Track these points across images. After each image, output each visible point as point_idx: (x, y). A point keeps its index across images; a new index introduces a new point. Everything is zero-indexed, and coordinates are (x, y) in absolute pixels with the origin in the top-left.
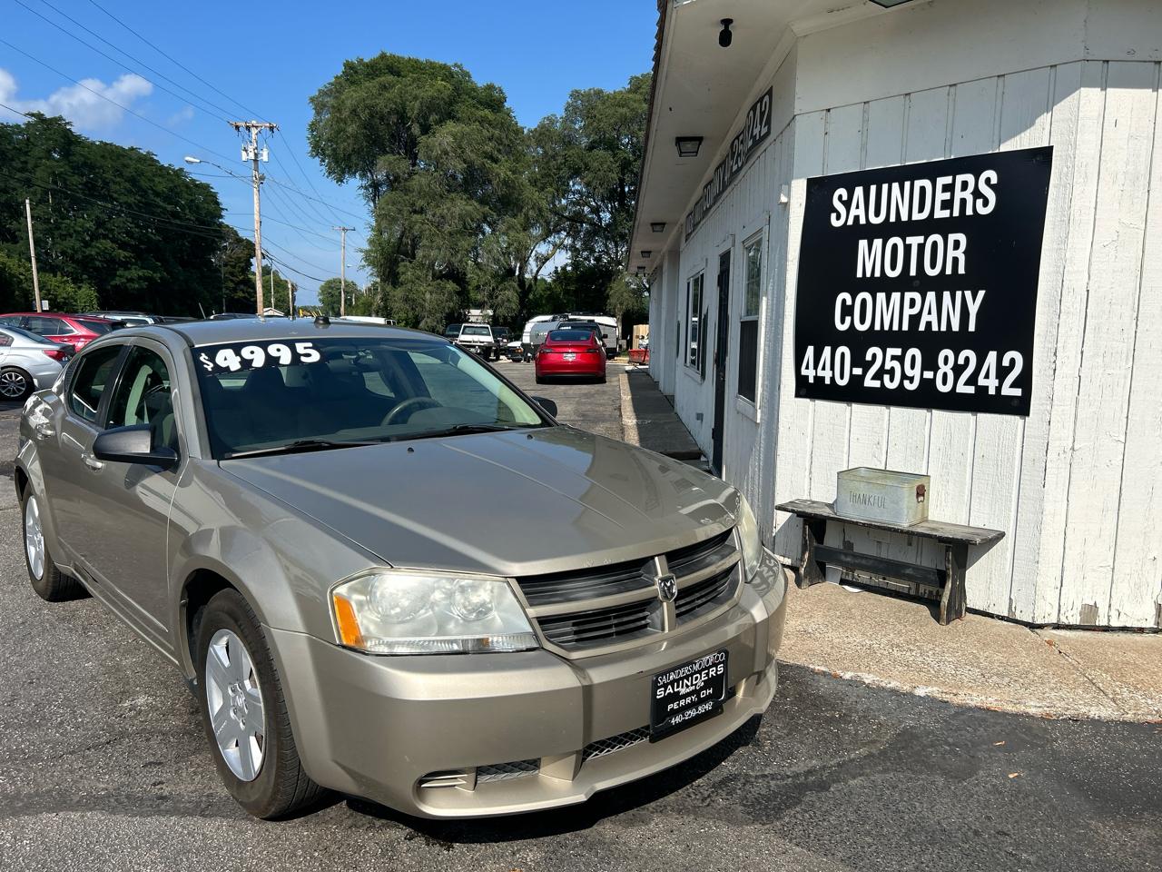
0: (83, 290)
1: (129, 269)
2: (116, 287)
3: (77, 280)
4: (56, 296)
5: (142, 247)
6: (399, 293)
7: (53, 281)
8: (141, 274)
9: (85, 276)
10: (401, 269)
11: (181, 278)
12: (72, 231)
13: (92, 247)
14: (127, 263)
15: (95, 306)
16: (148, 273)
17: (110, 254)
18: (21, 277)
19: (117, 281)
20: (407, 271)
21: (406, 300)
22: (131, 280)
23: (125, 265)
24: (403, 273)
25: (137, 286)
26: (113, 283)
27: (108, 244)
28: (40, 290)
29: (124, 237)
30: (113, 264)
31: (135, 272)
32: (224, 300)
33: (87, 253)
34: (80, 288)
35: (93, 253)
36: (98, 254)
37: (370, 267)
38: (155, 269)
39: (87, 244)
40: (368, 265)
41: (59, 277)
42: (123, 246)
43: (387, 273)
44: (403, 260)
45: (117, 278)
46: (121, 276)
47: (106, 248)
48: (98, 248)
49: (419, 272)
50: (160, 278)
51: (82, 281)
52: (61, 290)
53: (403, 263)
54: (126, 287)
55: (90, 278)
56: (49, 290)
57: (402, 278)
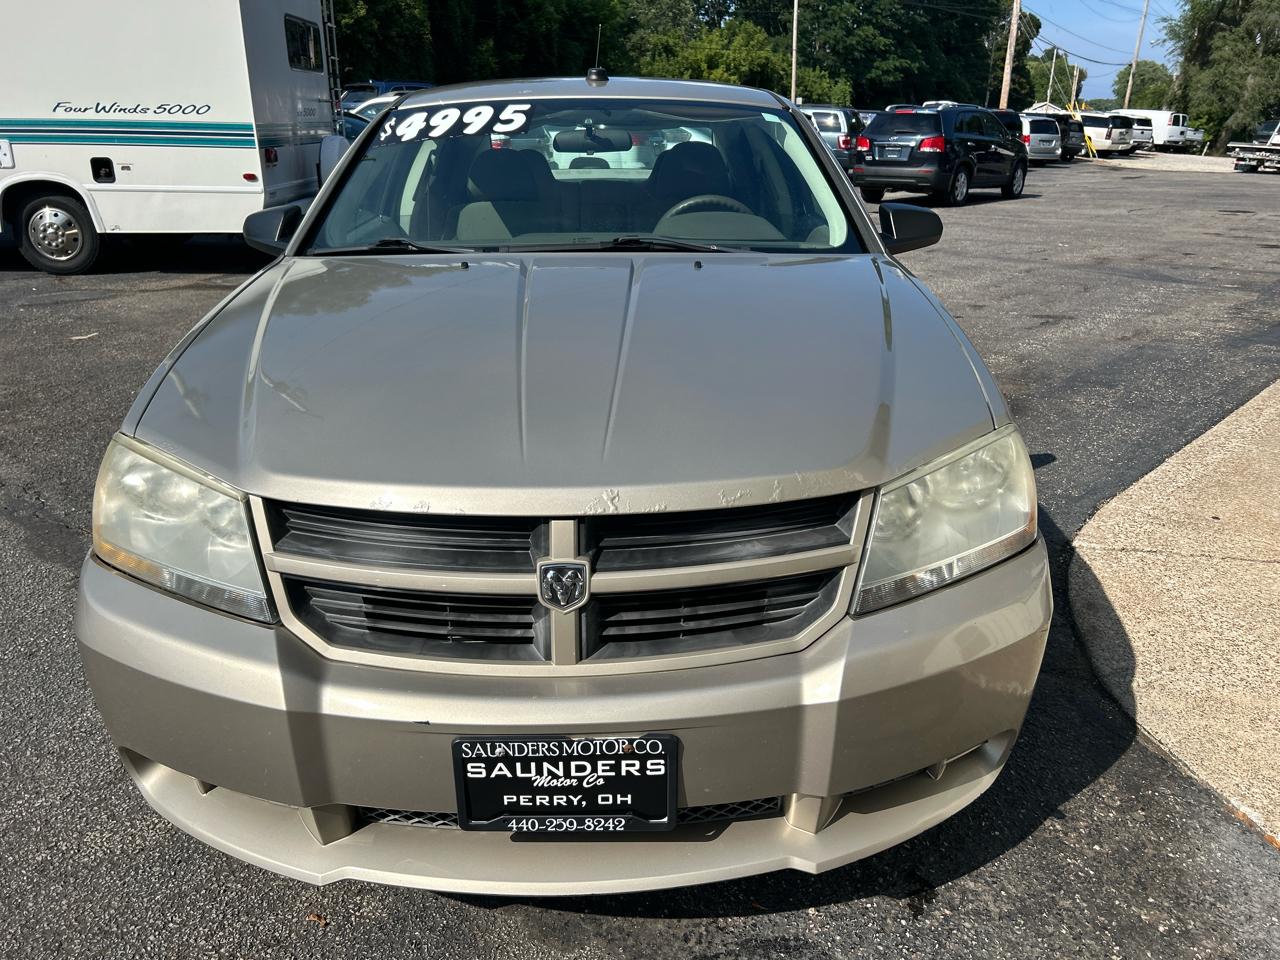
0: (839, 84)
1: (888, 59)
2: (872, 80)
3: (834, 75)
4: (811, 92)
5: (906, 31)
6: (1206, 77)
7: (811, 74)
8: (898, 64)
9: (843, 70)
10: (1216, 42)
11: (942, 67)
12: (837, 18)
13: (854, 36)
14: (886, 52)
15: (848, 104)
16: (906, 63)
17: (870, 42)
18: (782, 73)
19: (873, 74)
20: (1224, 46)
21: (1215, 87)
22: (886, 72)
23: (884, 55)
24: (1218, 48)
25: (891, 79)
26: (868, 76)
27: (870, 30)
28: (797, 86)
29: (889, 22)
30: (873, 53)
31: (892, 62)
32: (988, 93)
33: (848, 42)
34: (836, 83)
35: (854, 42)
36: (858, 43)
37: (1172, 42)
38: (914, 58)
39: (849, 32)
40: (1171, 39)
41: (817, 72)
42: (884, 31)
43: (1194, 49)
44: (1223, 30)
45: (873, 70)
46: (877, 68)
47: (867, 36)
48: (859, 36)
49: (1240, 46)
50: (918, 69)
51: (839, 76)
52: (817, 85)
53: (1221, 34)
54: (881, 80)
55: (847, 71)
56: (806, 87)
57: (1215, 56)
